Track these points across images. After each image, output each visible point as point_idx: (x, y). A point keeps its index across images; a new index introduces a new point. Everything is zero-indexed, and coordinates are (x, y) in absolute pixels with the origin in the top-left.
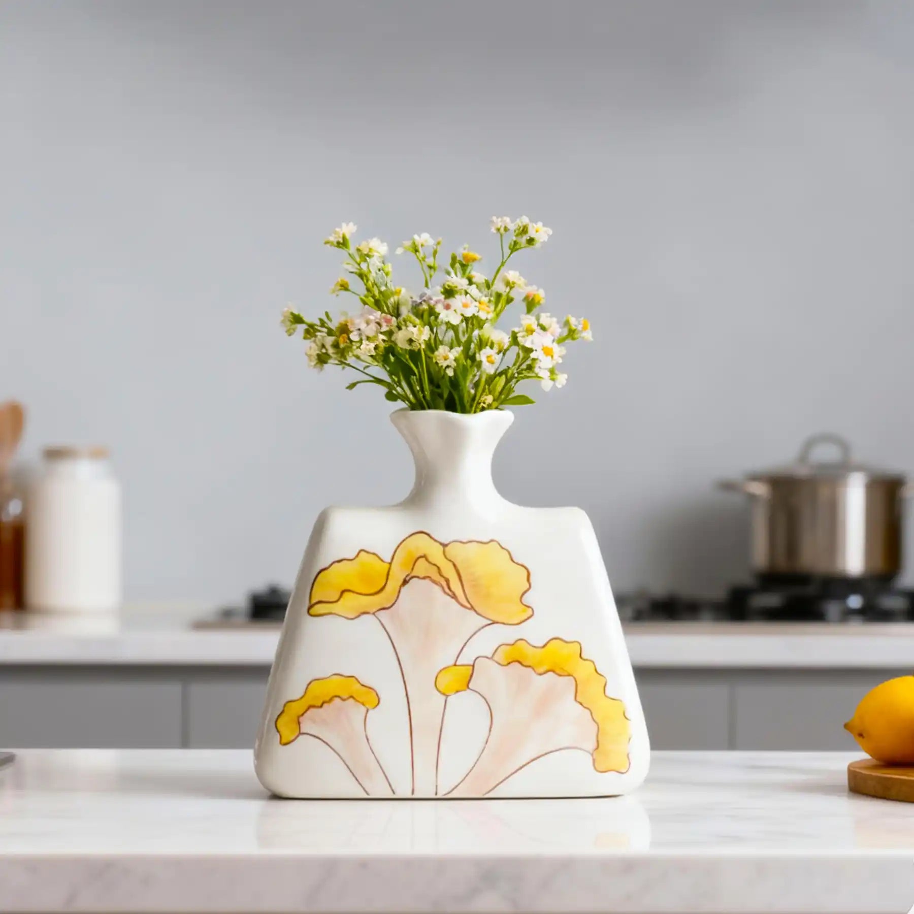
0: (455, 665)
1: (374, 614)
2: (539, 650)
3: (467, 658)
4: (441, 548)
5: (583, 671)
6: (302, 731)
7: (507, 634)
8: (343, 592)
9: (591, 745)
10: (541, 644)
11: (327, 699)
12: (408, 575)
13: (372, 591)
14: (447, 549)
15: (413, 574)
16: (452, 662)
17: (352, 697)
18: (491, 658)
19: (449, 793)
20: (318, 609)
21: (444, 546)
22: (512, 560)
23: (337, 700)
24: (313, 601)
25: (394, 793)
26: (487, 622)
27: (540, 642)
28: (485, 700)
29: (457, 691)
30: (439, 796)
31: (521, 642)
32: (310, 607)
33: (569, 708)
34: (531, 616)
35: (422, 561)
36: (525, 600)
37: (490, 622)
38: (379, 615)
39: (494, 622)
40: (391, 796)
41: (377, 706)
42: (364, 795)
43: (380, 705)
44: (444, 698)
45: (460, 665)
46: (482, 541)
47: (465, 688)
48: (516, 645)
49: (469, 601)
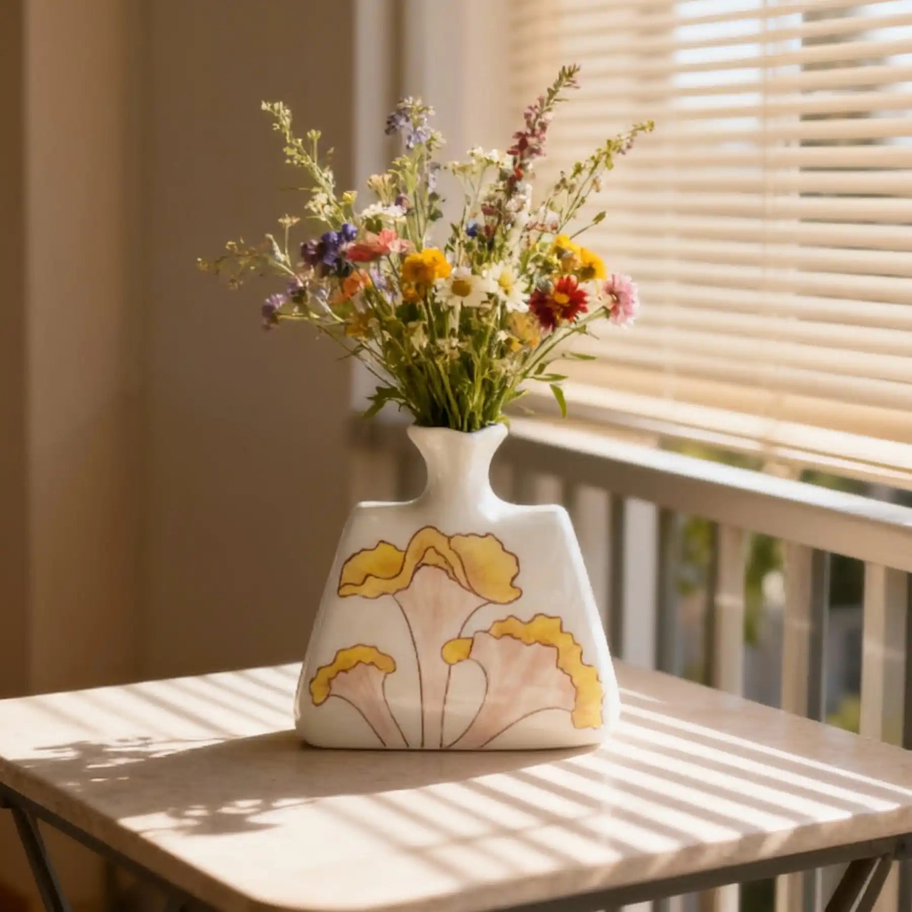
0: (459, 638)
1: (392, 595)
2: (525, 625)
3: (468, 633)
4: (447, 539)
5: (563, 642)
6: (332, 693)
7: (500, 612)
8: (367, 576)
9: (572, 707)
10: (528, 620)
11: (353, 664)
12: (419, 563)
13: (391, 576)
14: (451, 541)
15: (424, 561)
16: (457, 636)
17: (372, 663)
18: (488, 632)
19: (452, 745)
20: (346, 590)
21: (449, 539)
22: (503, 549)
23: (361, 665)
24: (342, 582)
25: (407, 745)
26: (484, 602)
27: (526, 618)
28: (483, 669)
29: (459, 661)
30: (444, 747)
31: (512, 620)
32: (339, 588)
33: (551, 674)
34: (520, 596)
35: (431, 551)
36: (516, 583)
37: (487, 602)
38: (396, 596)
39: (490, 602)
40: (405, 747)
41: (393, 672)
42: (382, 747)
43: (396, 672)
44: (448, 666)
45: (462, 638)
46: (480, 534)
47: (466, 658)
48: (507, 621)
49: (469, 585)
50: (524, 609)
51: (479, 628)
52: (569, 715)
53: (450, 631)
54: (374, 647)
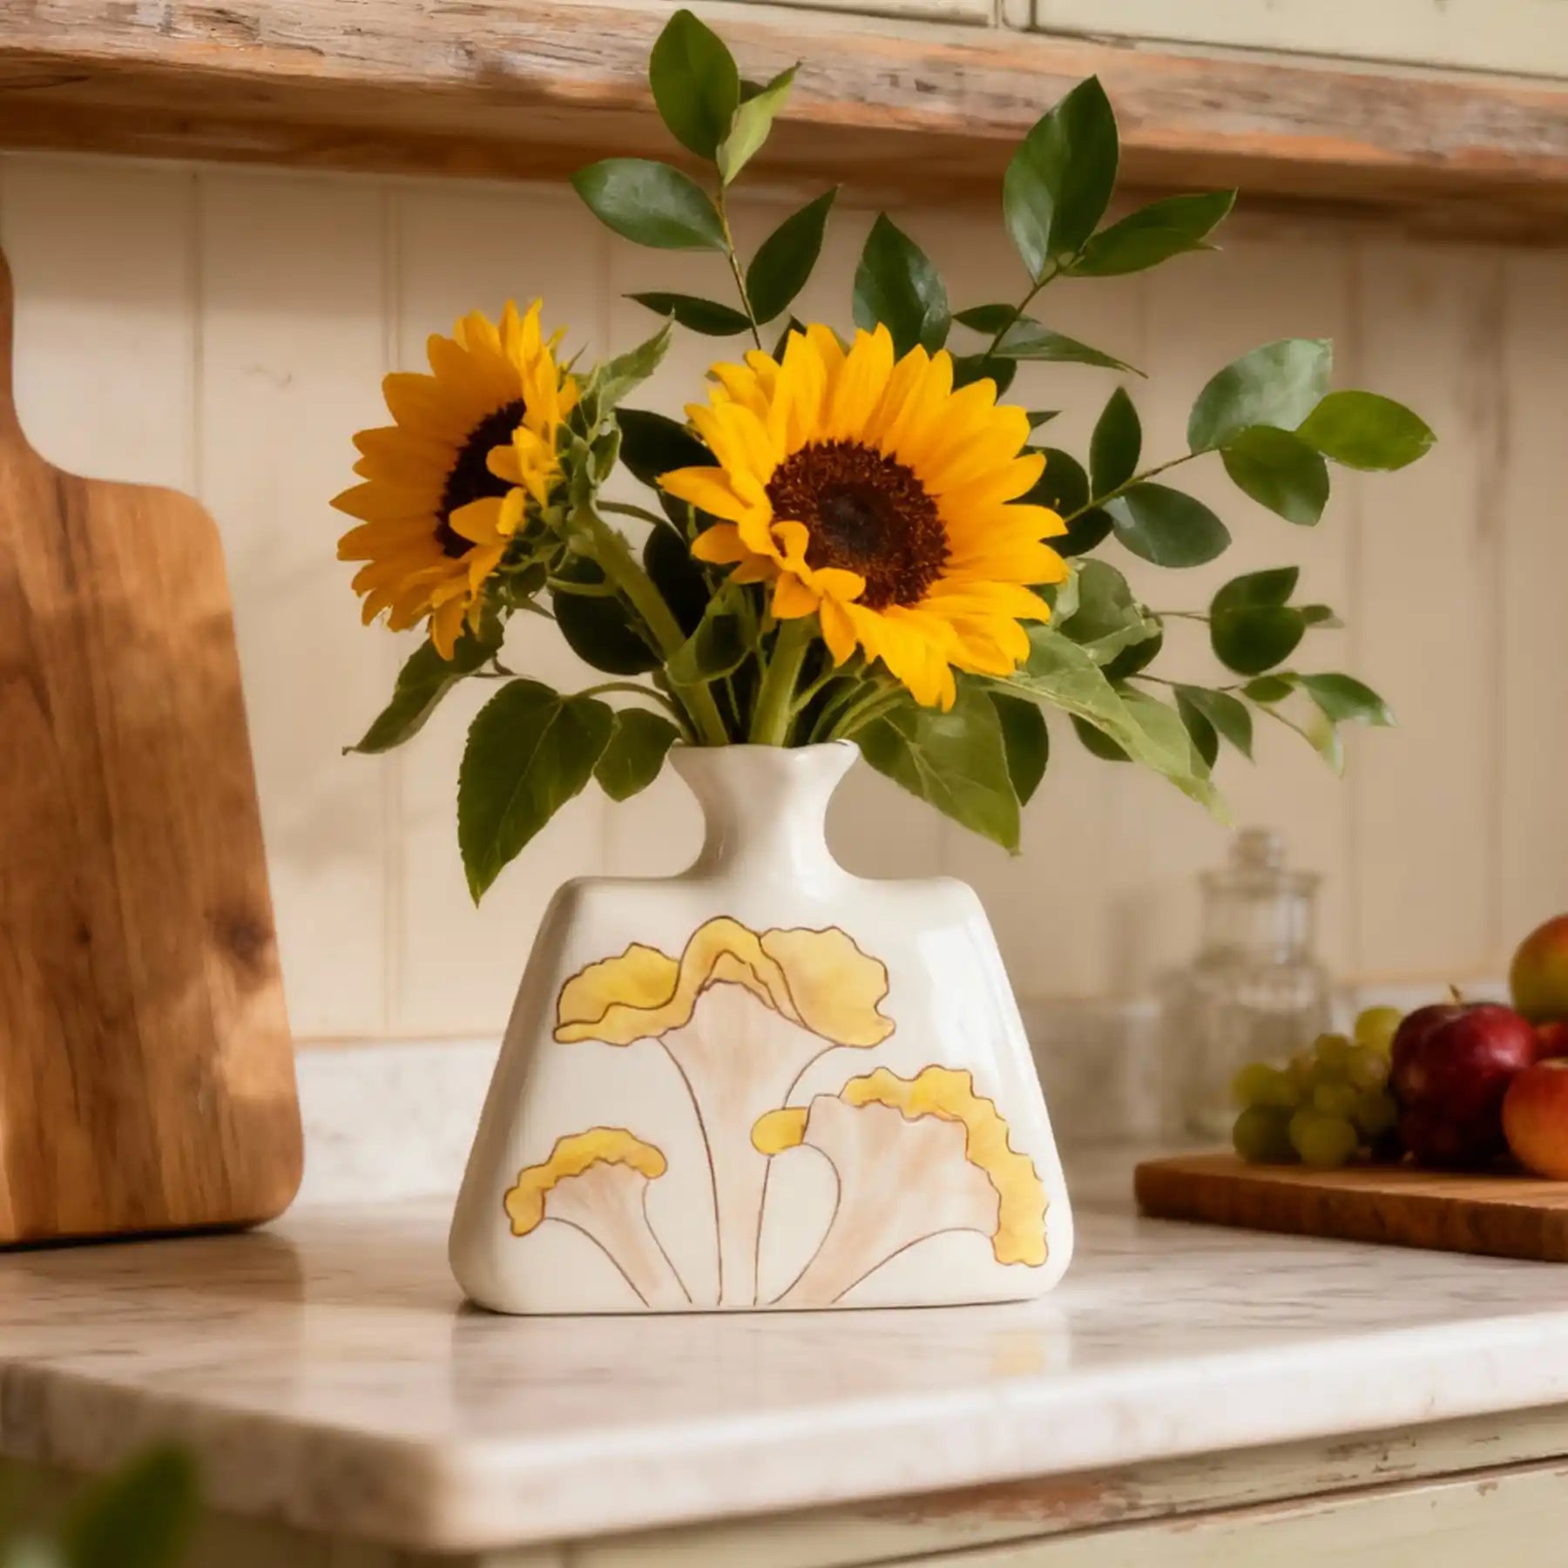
0: (784, 1109)
1: (657, 1037)
2: (907, 1084)
3: (800, 1098)
4: (755, 938)
5: (975, 1113)
6: (548, 1214)
7: (860, 1062)
8: (609, 1006)
9: (992, 1229)
10: (912, 1076)
11: (587, 1162)
12: (706, 979)
13: (662, 1000)
14: (764, 941)
15: (715, 975)
16: (780, 1105)
17: (622, 1160)
18: (838, 1096)
19: (774, 1302)
20: (563, 1033)
21: (761, 936)
22: (858, 951)
23: (602, 1165)
24: (562, 1021)
25: (690, 1301)
26: (828, 1044)
27: (909, 1073)
28: (830, 1159)
29: (785, 1147)
30: (760, 1307)
31: (882, 1072)
32: (556, 1030)
33: (955, 1171)
34: (893, 1031)
35: (726, 958)
36: (883, 1009)
37: (832, 1045)
38: (665, 1039)
39: (838, 1045)
40: (687, 1308)
41: (662, 1174)
42: (642, 1308)
43: (667, 1173)
44: (764, 1159)
45: (790, 1109)
46: (815, 928)
47: (798, 1141)
48: (873, 1076)
49: (799, 1015)
50: (900, 1058)
51: (823, 1089)
52: (985, 1242)
53: (767, 1096)
54: (625, 1130)
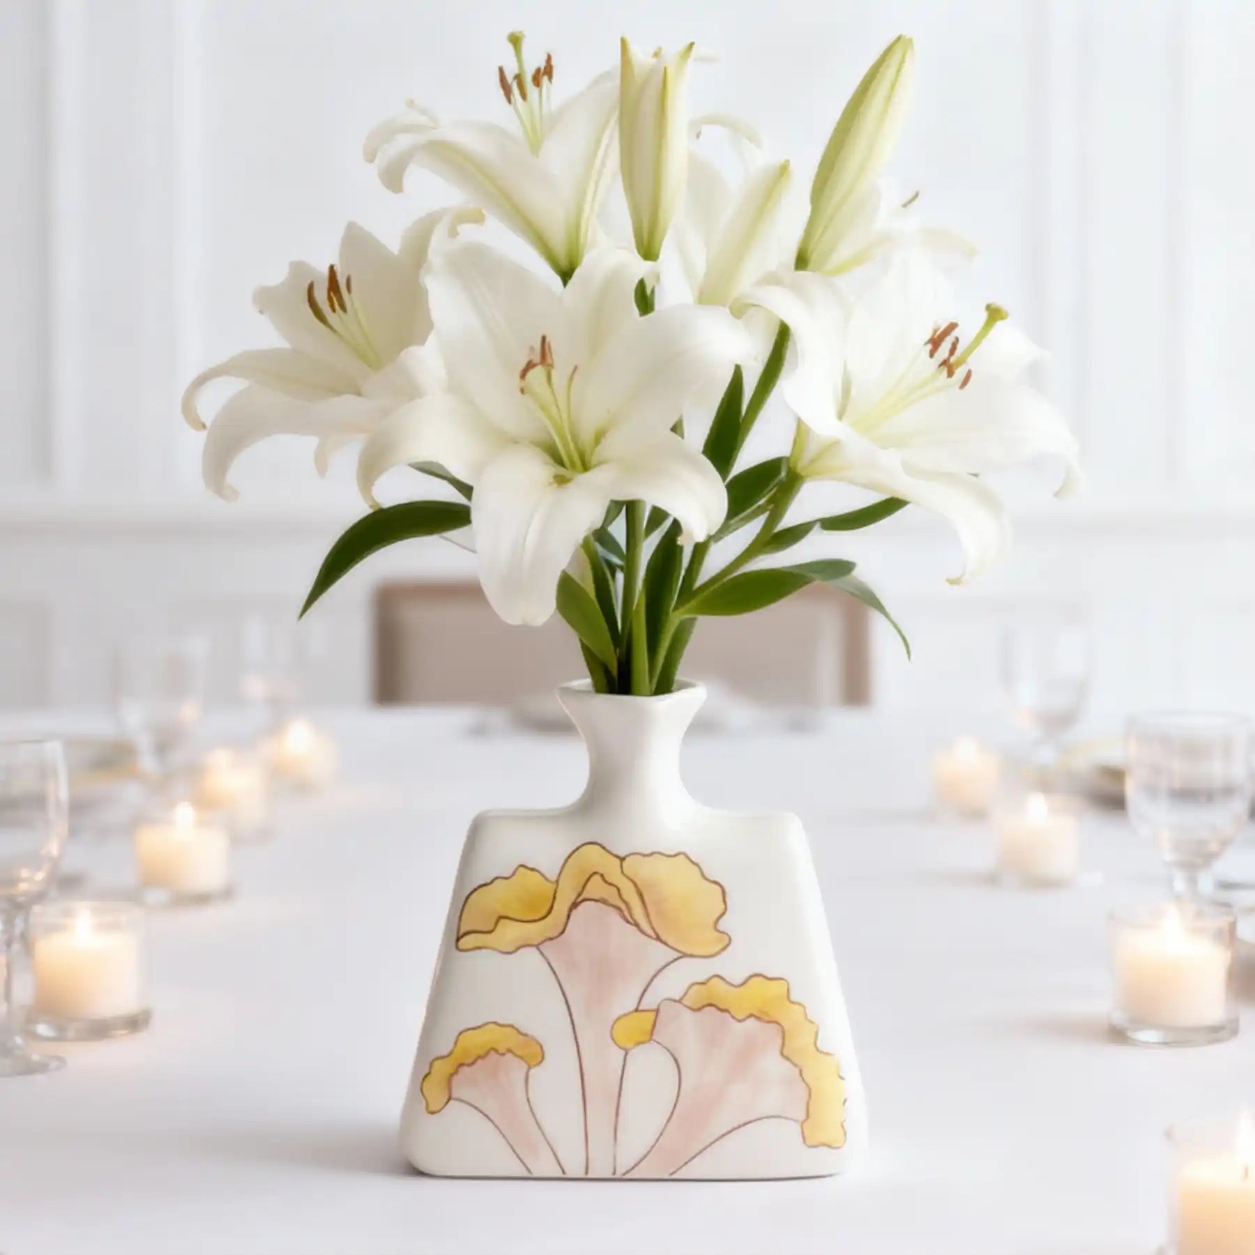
0: (637, 1010)
1: (537, 946)
2: (736, 989)
3: (650, 1001)
4: (618, 861)
5: (791, 1017)
6: (453, 1095)
7: (700, 970)
8: (499, 919)
9: (802, 1116)
10: (740, 982)
11: (482, 1052)
12: (578, 897)
13: (544, 912)
14: (625, 864)
15: (585, 894)
16: (633, 1008)
17: (509, 1051)
18: (680, 1001)
19: (628, 1172)
20: (466, 942)
21: (622, 859)
22: (703, 876)
23: (493, 1054)
24: (462, 931)
25: (564, 1172)
26: (676, 955)
27: (738, 979)
28: (672, 1055)
29: (639, 1043)
30: (618, 1175)
31: (716, 979)
32: (458, 940)
33: (772, 1064)
34: (728, 945)
35: (597, 878)
36: (721, 926)
37: (680, 955)
38: (541, 947)
39: (685, 955)
40: (560, 1174)
41: (541, 1062)
42: (526, 1174)
43: (544, 1061)
44: (623, 1053)
45: (643, 1011)
46: (667, 853)
47: (648, 1037)
48: (708, 984)
49: (653, 929)
50: (733, 966)
51: (667, 995)
52: (796, 1129)
53: (623, 1001)
54: (511, 1026)
